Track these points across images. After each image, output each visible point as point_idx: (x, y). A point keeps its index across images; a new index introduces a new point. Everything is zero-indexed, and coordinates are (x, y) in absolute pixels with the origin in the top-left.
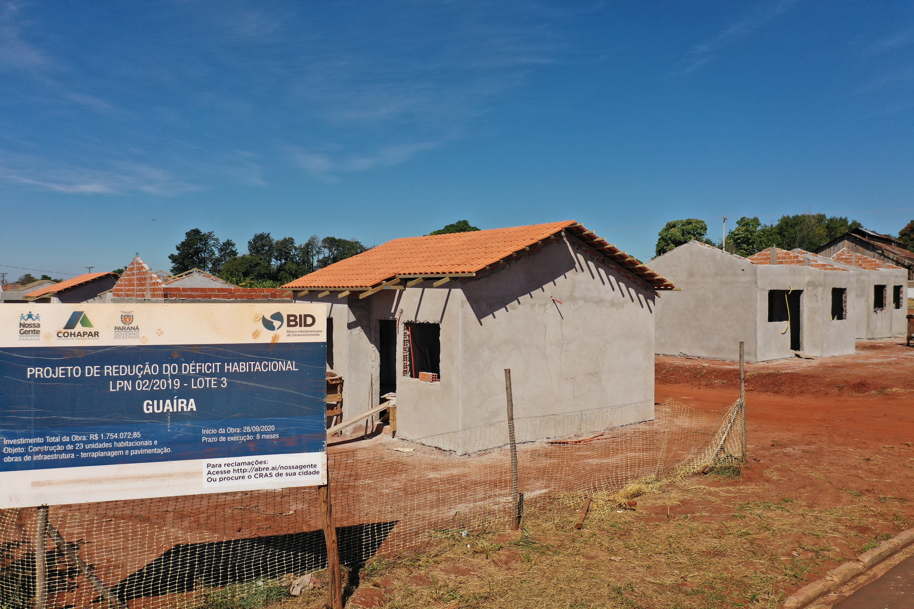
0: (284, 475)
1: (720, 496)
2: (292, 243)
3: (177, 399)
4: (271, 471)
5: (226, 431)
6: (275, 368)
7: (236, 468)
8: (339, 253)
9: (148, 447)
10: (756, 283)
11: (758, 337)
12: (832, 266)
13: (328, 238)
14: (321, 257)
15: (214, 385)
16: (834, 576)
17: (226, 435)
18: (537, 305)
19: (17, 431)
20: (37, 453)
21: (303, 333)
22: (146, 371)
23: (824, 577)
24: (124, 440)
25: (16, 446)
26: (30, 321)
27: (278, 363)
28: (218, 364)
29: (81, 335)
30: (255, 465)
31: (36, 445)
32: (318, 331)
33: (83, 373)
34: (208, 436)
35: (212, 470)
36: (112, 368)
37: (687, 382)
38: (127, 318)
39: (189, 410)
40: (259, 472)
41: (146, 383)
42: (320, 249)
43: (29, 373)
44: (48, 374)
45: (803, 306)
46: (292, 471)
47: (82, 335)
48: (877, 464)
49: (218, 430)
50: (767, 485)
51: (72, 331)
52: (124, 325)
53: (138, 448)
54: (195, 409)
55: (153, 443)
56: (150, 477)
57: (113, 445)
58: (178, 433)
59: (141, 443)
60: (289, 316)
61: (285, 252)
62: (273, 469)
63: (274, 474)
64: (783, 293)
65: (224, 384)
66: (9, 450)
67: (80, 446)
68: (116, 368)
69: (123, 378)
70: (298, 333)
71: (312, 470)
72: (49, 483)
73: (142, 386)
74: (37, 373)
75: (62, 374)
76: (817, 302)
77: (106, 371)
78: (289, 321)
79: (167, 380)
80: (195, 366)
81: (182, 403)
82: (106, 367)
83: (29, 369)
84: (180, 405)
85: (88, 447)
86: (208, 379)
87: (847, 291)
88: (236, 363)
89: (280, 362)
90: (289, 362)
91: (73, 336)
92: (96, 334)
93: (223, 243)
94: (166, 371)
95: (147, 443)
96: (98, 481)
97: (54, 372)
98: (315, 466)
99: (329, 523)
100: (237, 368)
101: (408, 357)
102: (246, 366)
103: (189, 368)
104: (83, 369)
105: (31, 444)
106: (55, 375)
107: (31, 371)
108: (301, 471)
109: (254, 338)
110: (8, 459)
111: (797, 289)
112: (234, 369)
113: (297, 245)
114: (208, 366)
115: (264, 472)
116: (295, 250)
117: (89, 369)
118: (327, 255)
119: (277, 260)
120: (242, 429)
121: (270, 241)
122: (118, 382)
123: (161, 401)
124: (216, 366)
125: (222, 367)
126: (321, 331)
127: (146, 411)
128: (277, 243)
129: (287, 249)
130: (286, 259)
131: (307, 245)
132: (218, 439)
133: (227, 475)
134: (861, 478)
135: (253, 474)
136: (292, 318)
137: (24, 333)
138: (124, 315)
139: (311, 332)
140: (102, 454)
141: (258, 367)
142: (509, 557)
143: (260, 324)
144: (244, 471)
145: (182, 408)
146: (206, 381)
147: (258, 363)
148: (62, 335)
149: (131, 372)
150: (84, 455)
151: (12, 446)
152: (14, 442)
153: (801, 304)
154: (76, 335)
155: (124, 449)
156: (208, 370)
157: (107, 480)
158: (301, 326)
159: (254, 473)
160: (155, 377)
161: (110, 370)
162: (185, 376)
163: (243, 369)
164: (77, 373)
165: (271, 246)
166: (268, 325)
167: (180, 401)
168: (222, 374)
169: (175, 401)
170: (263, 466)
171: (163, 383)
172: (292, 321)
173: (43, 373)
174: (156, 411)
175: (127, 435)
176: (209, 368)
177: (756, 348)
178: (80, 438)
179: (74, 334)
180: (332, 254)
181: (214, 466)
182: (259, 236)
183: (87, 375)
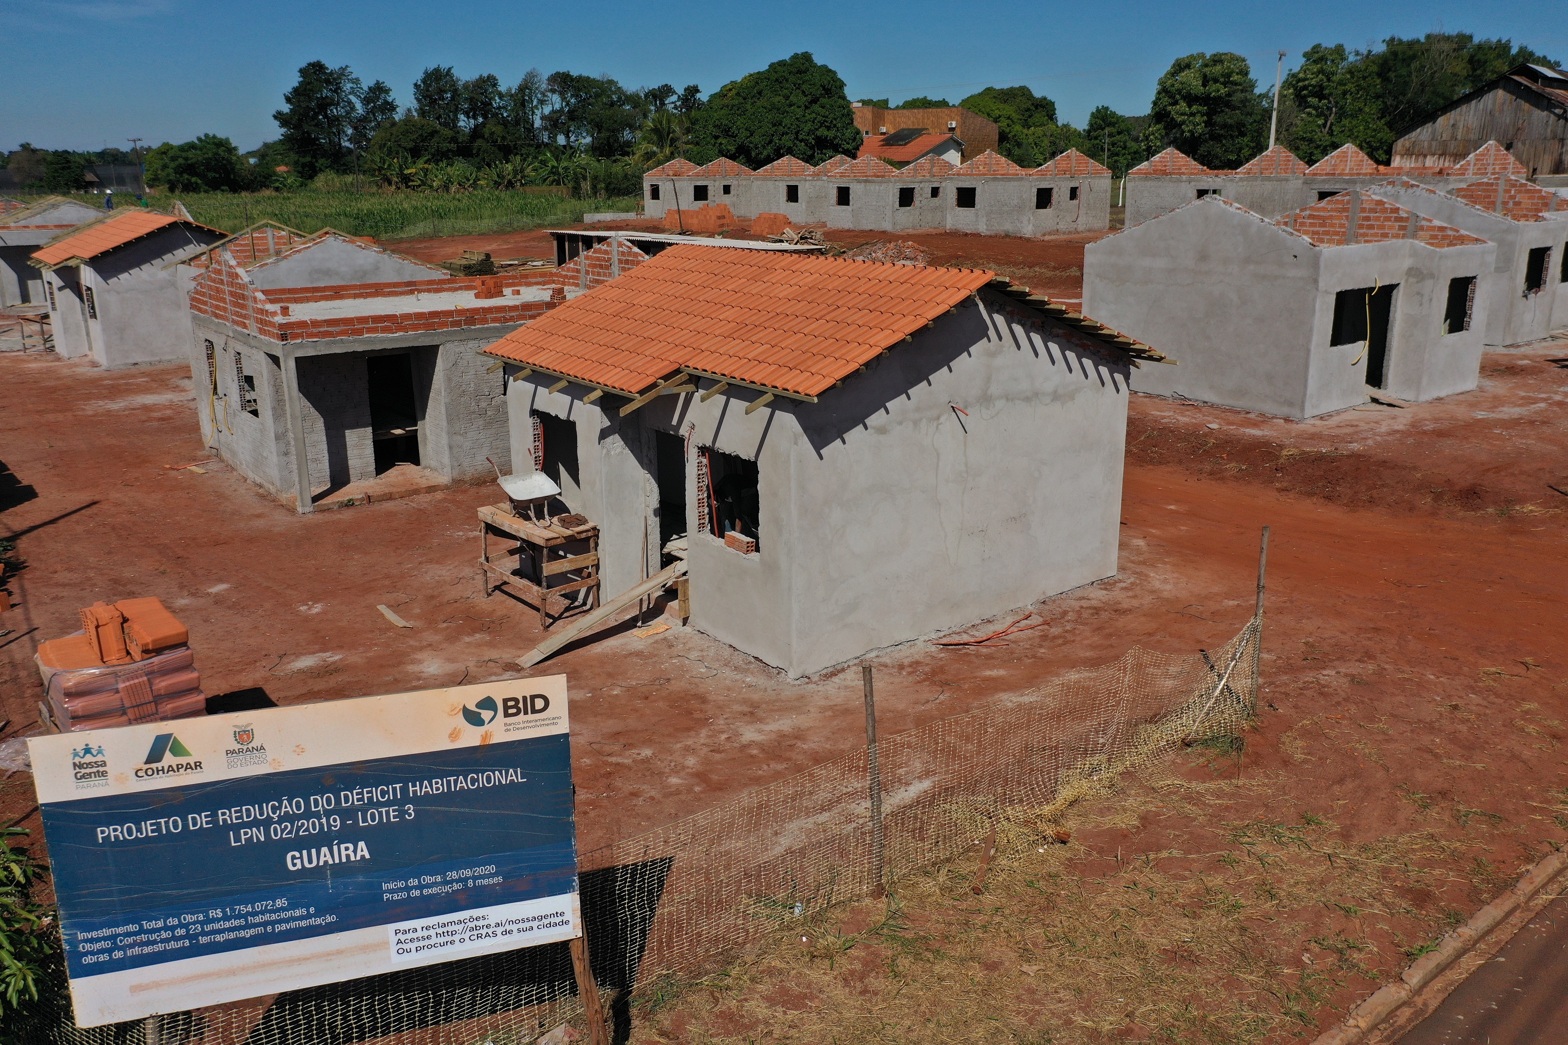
0: (515, 931)
1: (1204, 804)
2: (495, 85)
3: (338, 845)
4: (495, 929)
5: (419, 881)
6: (489, 782)
7: (440, 931)
8: (579, 102)
9: (301, 918)
10: (1316, 281)
11: (1310, 377)
12: (1458, 231)
13: (558, 74)
14: (547, 110)
15: (395, 817)
16: (1359, 1019)
17: (420, 887)
18: (924, 420)
19: (96, 920)
20: (132, 946)
21: (530, 725)
22: (283, 810)
23: (1345, 1018)
24: (262, 913)
25: (98, 940)
26: (89, 758)
27: (494, 774)
28: (398, 786)
29: (173, 770)
30: (469, 923)
31: (128, 934)
32: (554, 719)
33: (185, 825)
34: (392, 891)
35: (403, 938)
36: (230, 813)
37: (1180, 462)
38: (244, 736)
39: (358, 858)
40: (475, 932)
41: (286, 827)
42: (544, 95)
43: (100, 836)
44: (130, 834)
45: (1395, 311)
46: (527, 925)
47: (175, 769)
48: (1468, 720)
49: (406, 882)
50: (1283, 777)
51: (159, 765)
52: (240, 746)
53: (287, 921)
54: (368, 856)
55: (308, 911)
56: (308, 959)
57: (246, 920)
58: (344, 894)
59: (289, 914)
60: (505, 701)
61: (482, 103)
62: (498, 925)
63: (499, 933)
64: (1359, 293)
65: (410, 815)
66: (88, 947)
67: (196, 929)
68: (236, 812)
69: (249, 825)
70: (522, 725)
71: (558, 920)
72: (157, 985)
73: (279, 832)
74: (112, 834)
75: (153, 831)
76: (1421, 305)
77: (221, 818)
78: (506, 708)
79: (319, 819)
80: (362, 793)
81: (347, 849)
82: (220, 812)
83: (99, 829)
84: (344, 853)
85: (208, 928)
86: (384, 810)
87: (1478, 281)
88: (426, 782)
89: (497, 773)
90: (511, 770)
91: (161, 772)
92: (198, 765)
93: (370, 88)
94: (316, 805)
95: (298, 913)
96: (232, 972)
97: (139, 830)
98: (562, 914)
99: (588, 987)
100: (429, 789)
101: (706, 500)
102: (442, 785)
103: (353, 797)
104: (184, 821)
105: (120, 935)
106: (141, 834)
107: (102, 832)
108: (541, 923)
109: (452, 741)
110: (88, 960)
111: (1387, 283)
112: (424, 790)
113: (503, 88)
114: (382, 790)
115: (484, 932)
116: (500, 98)
117: (194, 819)
118: (557, 106)
119: (468, 117)
120: (445, 876)
121: (453, 83)
122: (242, 831)
123: (314, 851)
124: (394, 789)
125: (404, 790)
126: (559, 718)
127: (291, 868)
128: (466, 86)
129: (486, 97)
130: (485, 117)
131: (522, 89)
132: (409, 894)
133: (427, 942)
134: (1437, 756)
135: (466, 937)
136: (511, 703)
137: (83, 777)
138: (237, 730)
139: (543, 720)
140: (232, 936)
141: (462, 783)
142: (865, 964)
143: (461, 720)
144: (453, 933)
145: (348, 856)
146: (380, 813)
147: (461, 777)
148: (144, 774)
149: (261, 814)
150: (203, 940)
151: (91, 941)
152: (94, 934)
153: (1392, 308)
154: (166, 770)
155: (265, 924)
156: (383, 797)
157: (244, 969)
158: (526, 713)
159: (469, 934)
160: (299, 817)
161: (227, 816)
162: (347, 810)
163: (438, 789)
164: (176, 827)
165: (455, 92)
166: (473, 718)
167: (343, 846)
168: (406, 799)
169: (335, 848)
170: (481, 923)
171: (314, 823)
172: (512, 707)
173: (122, 832)
174: (307, 865)
175: (266, 906)
176: (383, 793)
177: (1305, 395)
178: (194, 918)
179: (163, 770)
180: (568, 104)
181: (405, 932)
182: (432, 73)
183: (192, 828)
